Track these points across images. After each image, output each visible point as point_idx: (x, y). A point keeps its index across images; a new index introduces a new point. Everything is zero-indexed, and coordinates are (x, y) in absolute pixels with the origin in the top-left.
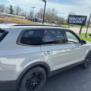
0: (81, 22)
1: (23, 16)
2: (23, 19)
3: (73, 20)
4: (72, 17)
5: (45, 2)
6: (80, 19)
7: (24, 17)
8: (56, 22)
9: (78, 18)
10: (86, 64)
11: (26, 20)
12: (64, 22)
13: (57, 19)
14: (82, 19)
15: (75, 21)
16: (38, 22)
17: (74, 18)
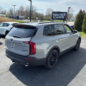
0: (63, 17)
1: (3, 14)
2: (3, 17)
3: (56, 16)
4: (55, 14)
5: (31, 1)
6: (62, 15)
7: (5, 15)
8: (37, 18)
9: (60, 14)
10: (77, 48)
11: (7, 18)
12: (44, 18)
13: (37, 15)
14: (63, 15)
15: (58, 17)
16: (20, 19)
17: (57, 14)
